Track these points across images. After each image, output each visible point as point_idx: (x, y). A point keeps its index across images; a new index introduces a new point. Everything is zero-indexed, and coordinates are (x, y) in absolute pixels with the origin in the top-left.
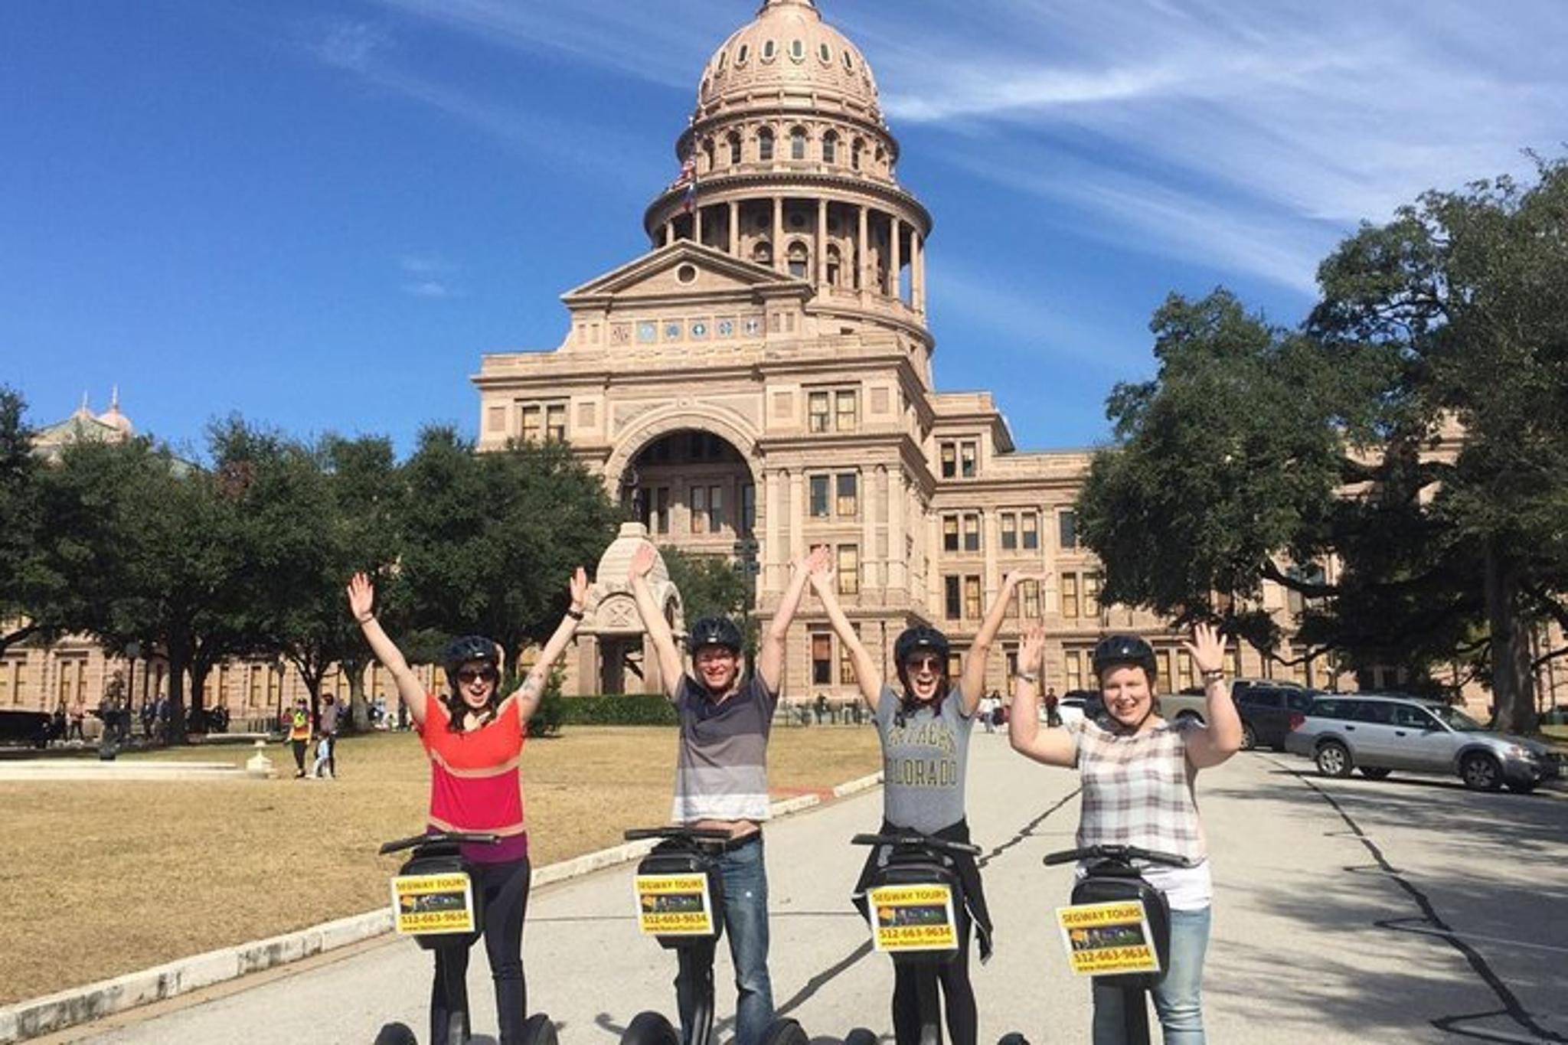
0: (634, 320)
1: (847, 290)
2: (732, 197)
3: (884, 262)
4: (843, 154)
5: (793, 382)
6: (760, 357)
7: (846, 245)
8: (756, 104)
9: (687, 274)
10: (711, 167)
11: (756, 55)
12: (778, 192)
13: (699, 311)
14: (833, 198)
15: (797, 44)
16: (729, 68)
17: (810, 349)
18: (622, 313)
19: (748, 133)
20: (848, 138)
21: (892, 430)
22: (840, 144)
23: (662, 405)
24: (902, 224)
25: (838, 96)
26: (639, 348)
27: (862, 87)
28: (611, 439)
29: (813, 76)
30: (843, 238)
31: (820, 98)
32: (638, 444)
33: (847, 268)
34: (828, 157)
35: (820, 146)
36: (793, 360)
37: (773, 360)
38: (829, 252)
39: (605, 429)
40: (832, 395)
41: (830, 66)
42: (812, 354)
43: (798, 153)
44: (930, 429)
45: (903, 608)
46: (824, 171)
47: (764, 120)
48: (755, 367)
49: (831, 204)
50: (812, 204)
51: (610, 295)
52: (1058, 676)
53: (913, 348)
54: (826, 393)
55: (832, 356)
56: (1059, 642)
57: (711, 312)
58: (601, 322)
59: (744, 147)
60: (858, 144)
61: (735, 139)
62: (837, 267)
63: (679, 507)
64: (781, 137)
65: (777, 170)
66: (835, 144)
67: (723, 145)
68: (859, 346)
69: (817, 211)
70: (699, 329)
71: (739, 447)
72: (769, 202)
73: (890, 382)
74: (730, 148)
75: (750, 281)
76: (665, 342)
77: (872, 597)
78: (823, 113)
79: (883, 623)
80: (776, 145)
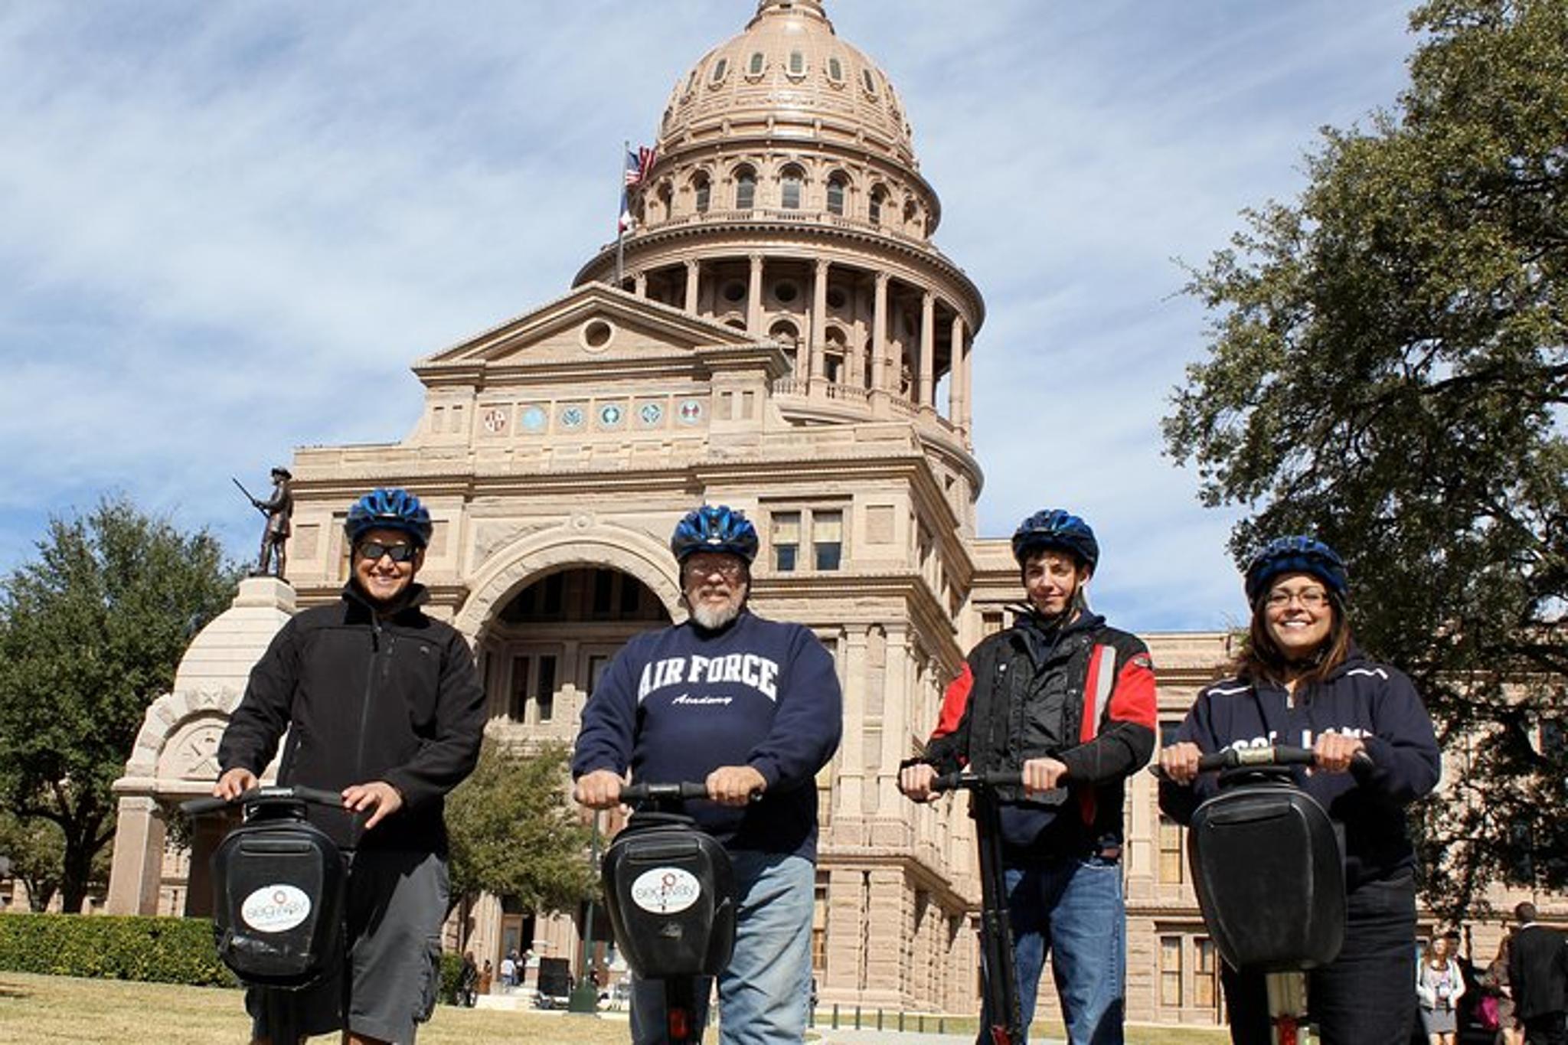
0: (515, 401)
1: (854, 391)
2: (690, 256)
3: (910, 359)
4: (856, 205)
5: (748, 495)
6: (701, 456)
7: (855, 333)
8: (734, 134)
9: (598, 335)
10: (668, 216)
11: (737, 69)
12: (757, 250)
13: (612, 388)
14: (838, 259)
15: (796, 59)
16: (701, 91)
17: (780, 446)
18: (499, 391)
19: (720, 172)
20: (864, 182)
21: (897, 571)
22: (852, 190)
23: (549, 526)
24: (938, 306)
25: (853, 126)
26: (521, 440)
27: (887, 119)
28: (467, 577)
29: (818, 99)
30: (852, 323)
31: (824, 127)
32: (506, 583)
33: (854, 362)
34: (835, 205)
35: (824, 192)
36: (750, 460)
37: (718, 460)
38: (828, 338)
39: (461, 559)
40: (807, 515)
41: (842, 87)
42: (779, 452)
43: (791, 200)
44: (967, 591)
45: (901, 850)
46: (826, 221)
47: (743, 155)
48: (691, 471)
49: (834, 269)
50: (805, 269)
51: (483, 361)
52: (1146, 974)
53: (949, 482)
54: (798, 513)
55: (810, 455)
56: (1150, 922)
57: (630, 388)
58: (467, 402)
59: (714, 191)
60: (878, 194)
61: (702, 181)
62: (841, 360)
63: (569, 688)
64: (767, 177)
65: (758, 217)
66: (846, 190)
67: (686, 190)
68: (852, 442)
69: (813, 277)
70: (611, 415)
71: (658, 593)
72: (744, 263)
73: (898, 496)
74: (694, 195)
75: (690, 345)
76: (560, 433)
77: (853, 832)
78: (829, 147)
79: (866, 874)
80: (759, 188)
